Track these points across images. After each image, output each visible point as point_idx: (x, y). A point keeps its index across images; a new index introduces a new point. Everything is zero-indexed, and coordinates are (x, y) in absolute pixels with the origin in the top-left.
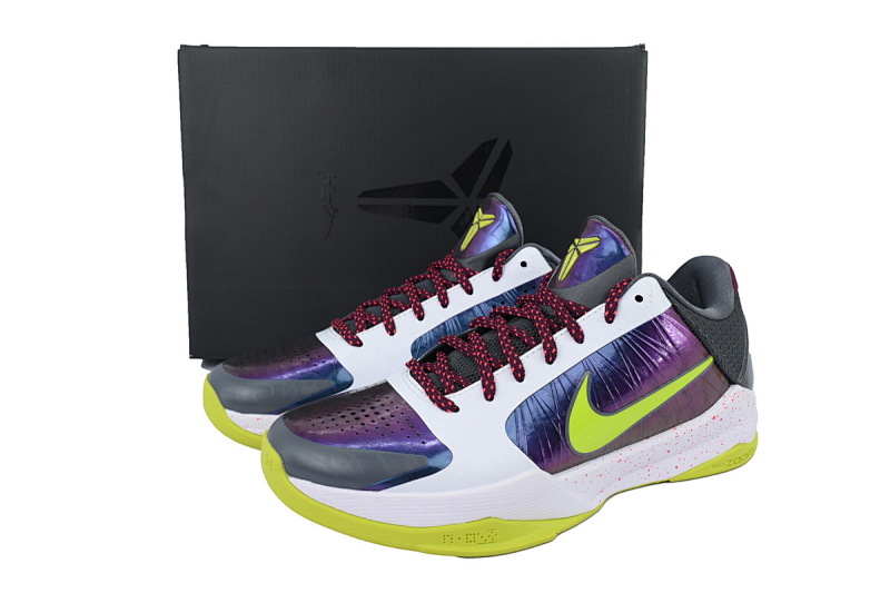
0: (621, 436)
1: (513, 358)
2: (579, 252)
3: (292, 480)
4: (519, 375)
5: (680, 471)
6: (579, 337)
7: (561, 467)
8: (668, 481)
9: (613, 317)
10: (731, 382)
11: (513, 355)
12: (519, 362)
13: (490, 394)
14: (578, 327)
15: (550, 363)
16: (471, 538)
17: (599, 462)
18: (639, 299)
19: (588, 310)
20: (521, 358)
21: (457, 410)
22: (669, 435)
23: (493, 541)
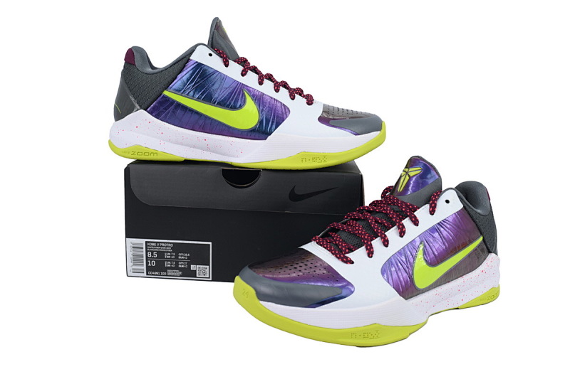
0: (438, 280)
1: (382, 234)
2: (409, 176)
3: (262, 302)
4: (386, 243)
5: (465, 302)
6: (416, 222)
7: (410, 296)
8: (458, 309)
9: (434, 211)
10: (490, 252)
11: (381, 232)
12: (385, 236)
13: (370, 254)
14: (415, 217)
15: (402, 237)
16: (366, 335)
17: (427, 294)
18: (447, 202)
19: (419, 208)
20: (386, 233)
21: (353, 263)
22: (460, 280)
23: (377, 337)
